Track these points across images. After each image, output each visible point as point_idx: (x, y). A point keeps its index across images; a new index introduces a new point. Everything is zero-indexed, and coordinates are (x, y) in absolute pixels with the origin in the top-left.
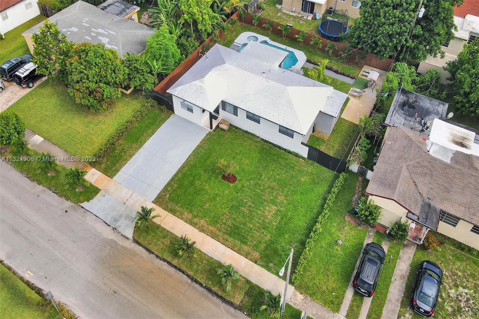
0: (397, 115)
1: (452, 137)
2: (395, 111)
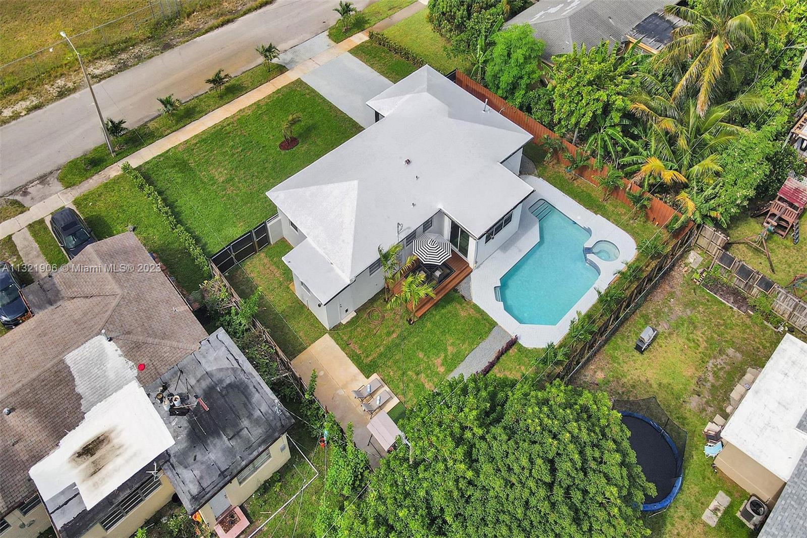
0: (225, 364)
1: (115, 442)
2: (236, 365)
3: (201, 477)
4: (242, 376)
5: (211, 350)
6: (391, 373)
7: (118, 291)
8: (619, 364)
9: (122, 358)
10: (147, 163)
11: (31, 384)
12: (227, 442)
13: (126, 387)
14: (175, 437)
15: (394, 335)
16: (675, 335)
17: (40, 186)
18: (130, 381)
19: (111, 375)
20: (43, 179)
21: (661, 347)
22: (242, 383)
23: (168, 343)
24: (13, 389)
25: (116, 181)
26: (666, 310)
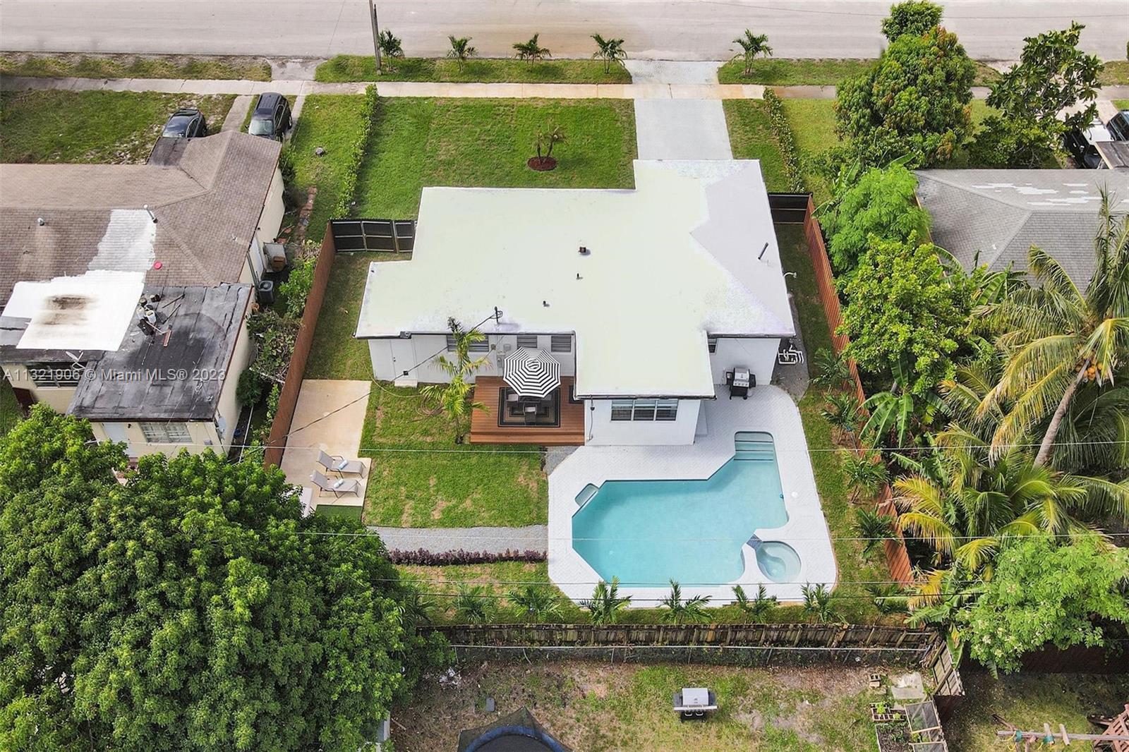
0: (219, 318)
1: (86, 312)
2: (225, 327)
3: (102, 396)
4: (219, 341)
5: (223, 297)
6: (385, 473)
7: (209, 187)
8: (639, 702)
9: (151, 245)
10: (398, 98)
11: (76, 213)
12: (148, 385)
13: (133, 273)
14: (122, 346)
15: (429, 439)
16: (757, 744)
17: (299, 65)
18: (140, 271)
19: (132, 254)
20: (306, 60)
21: (719, 737)
22: (212, 346)
23: (196, 260)
24: (60, 208)
25: (357, 99)
26: (783, 706)
